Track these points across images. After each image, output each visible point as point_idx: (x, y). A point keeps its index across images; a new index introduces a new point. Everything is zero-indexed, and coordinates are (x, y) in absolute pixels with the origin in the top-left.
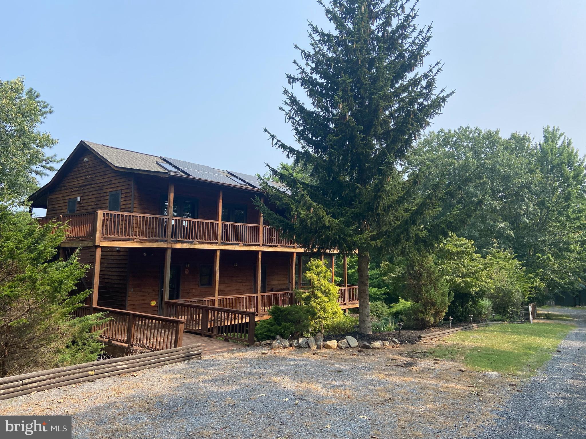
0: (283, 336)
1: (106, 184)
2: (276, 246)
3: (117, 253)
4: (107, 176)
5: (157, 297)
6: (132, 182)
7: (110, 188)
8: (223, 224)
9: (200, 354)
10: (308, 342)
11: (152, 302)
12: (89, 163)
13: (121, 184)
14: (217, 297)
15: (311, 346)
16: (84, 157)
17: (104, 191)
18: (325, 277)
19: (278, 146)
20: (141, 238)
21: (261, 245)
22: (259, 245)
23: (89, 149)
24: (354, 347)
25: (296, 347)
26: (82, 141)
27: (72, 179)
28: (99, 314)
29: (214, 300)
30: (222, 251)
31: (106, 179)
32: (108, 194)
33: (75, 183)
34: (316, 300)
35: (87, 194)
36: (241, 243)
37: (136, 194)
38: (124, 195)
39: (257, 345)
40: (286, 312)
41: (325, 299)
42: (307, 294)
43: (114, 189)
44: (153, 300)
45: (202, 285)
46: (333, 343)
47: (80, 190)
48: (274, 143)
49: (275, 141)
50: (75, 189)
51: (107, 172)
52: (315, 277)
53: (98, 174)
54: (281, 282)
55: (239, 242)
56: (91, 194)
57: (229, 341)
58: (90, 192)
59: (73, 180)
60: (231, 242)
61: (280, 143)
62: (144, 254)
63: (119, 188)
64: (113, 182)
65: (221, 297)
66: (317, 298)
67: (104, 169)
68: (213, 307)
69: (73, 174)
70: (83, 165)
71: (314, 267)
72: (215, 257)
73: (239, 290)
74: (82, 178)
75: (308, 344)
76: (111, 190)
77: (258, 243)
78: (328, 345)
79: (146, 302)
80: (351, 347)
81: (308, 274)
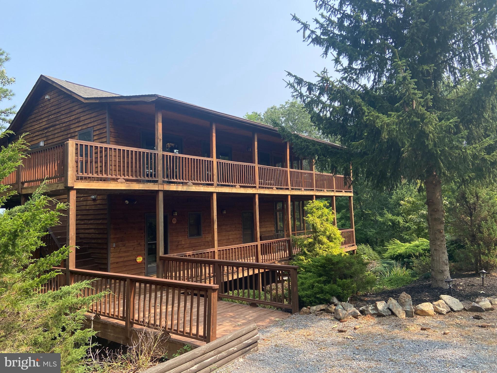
1: (74, 122)
2: (272, 188)
3: (92, 202)
4: (74, 113)
5: (143, 252)
6: (107, 115)
7: (79, 126)
8: (217, 162)
9: (257, 342)
10: (391, 308)
11: (138, 258)
12: (52, 101)
13: (92, 120)
14: (216, 249)
15: (397, 313)
16: (45, 94)
17: (72, 131)
18: (327, 220)
19: (310, 40)
20: (127, 177)
21: (257, 187)
22: (255, 187)
23: (50, 83)
25: (372, 315)
26: (41, 76)
27: (34, 122)
29: (214, 251)
30: (218, 194)
31: (74, 117)
32: (76, 134)
33: (36, 126)
34: (321, 246)
35: (51, 137)
36: (238, 185)
37: (112, 130)
38: (97, 132)
39: (306, 313)
41: (331, 244)
42: (310, 240)
43: (84, 127)
44: (139, 255)
45: (191, 235)
46: (427, 307)
47: (43, 134)
48: (307, 35)
49: (308, 32)
50: (37, 134)
51: (74, 109)
52: (318, 221)
53: (63, 112)
54: (269, 229)
55: (236, 184)
56: (56, 136)
57: (257, 306)
58: (55, 134)
59: (34, 124)
60: (227, 184)
61: (314, 36)
62: (126, 201)
63: (90, 125)
64: (82, 119)
65: (221, 248)
66: (322, 245)
67: (71, 105)
68: (213, 260)
69: (33, 116)
70: (45, 104)
71: (314, 210)
72: (212, 201)
73: (229, 239)
74: (44, 120)
75: (390, 310)
76: (80, 128)
77: (254, 185)
78: (422, 311)
79: (132, 258)
81: (310, 218)
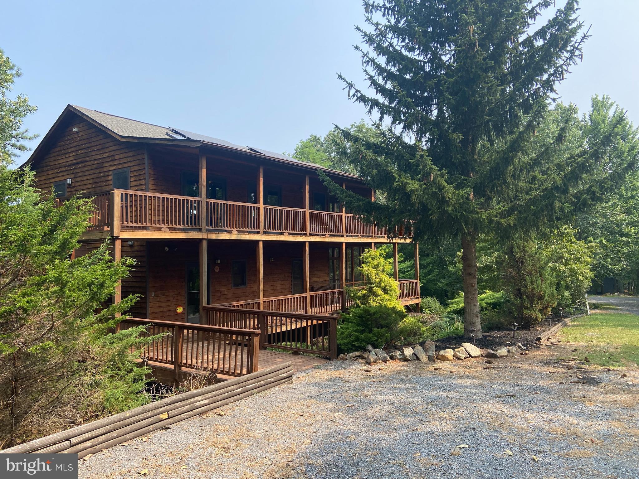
0: (375, 346)
1: (107, 160)
2: (324, 235)
3: (129, 248)
4: (107, 150)
5: (184, 302)
6: (146, 156)
7: (113, 165)
8: (264, 208)
9: (291, 376)
10: (416, 353)
11: (178, 308)
12: (81, 134)
13: (129, 159)
14: (262, 300)
15: (420, 358)
16: (73, 126)
17: (105, 169)
18: (383, 270)
19: (356, 98)
21: (308, 234)
22: (305, 234)
23: (80, 115)
24: (476, 357)
25: (400, 359)
26: (69, 105)
27: (58, 156)
28: (141, 328)
29: (259, 302)
30: (265, 242)
31: (107, 154)
32: (110, 173)
33: (62, 161)
34: (375, 298)
35: (80, 174)
36: (286, 232)
37: (151, 172)
38: (135, 174)
39: (343, 359)
40: (378, 316)
41: (386, 296)
42: (364, 292)
43: (120, 167)
44: (179, 305)
45: (234, 285)
46: (449, 353)
47: (70, 170)
48: (351, 94)
49: (353, 91)
50: (63, 169)
51: (107, 145)
52: (373, 271)
53: (95, 148)
54: (322, 279)
55: (284, 232)
56: (86, 173)
57: (299, 354)
58: (85, 171)
59: (59, 158)
60: (274, 231)
61: (359, 95)
62: (166, 248)
63: (126, 165)
64: (117, 157)
65: (267, 299)
66: (376, 297)
67: (103, 141)
69: (58, 149)
70: (72, 137)
71: (370, 259)
72: (257, 250)
73: (276, 289)
74: (71, 155)
75: (415, 355)
76: (115, 167)
77: (305, 232)
78: (443, 356)
79: (171, 308)
80: (472, 357)
81: (365, 268)
